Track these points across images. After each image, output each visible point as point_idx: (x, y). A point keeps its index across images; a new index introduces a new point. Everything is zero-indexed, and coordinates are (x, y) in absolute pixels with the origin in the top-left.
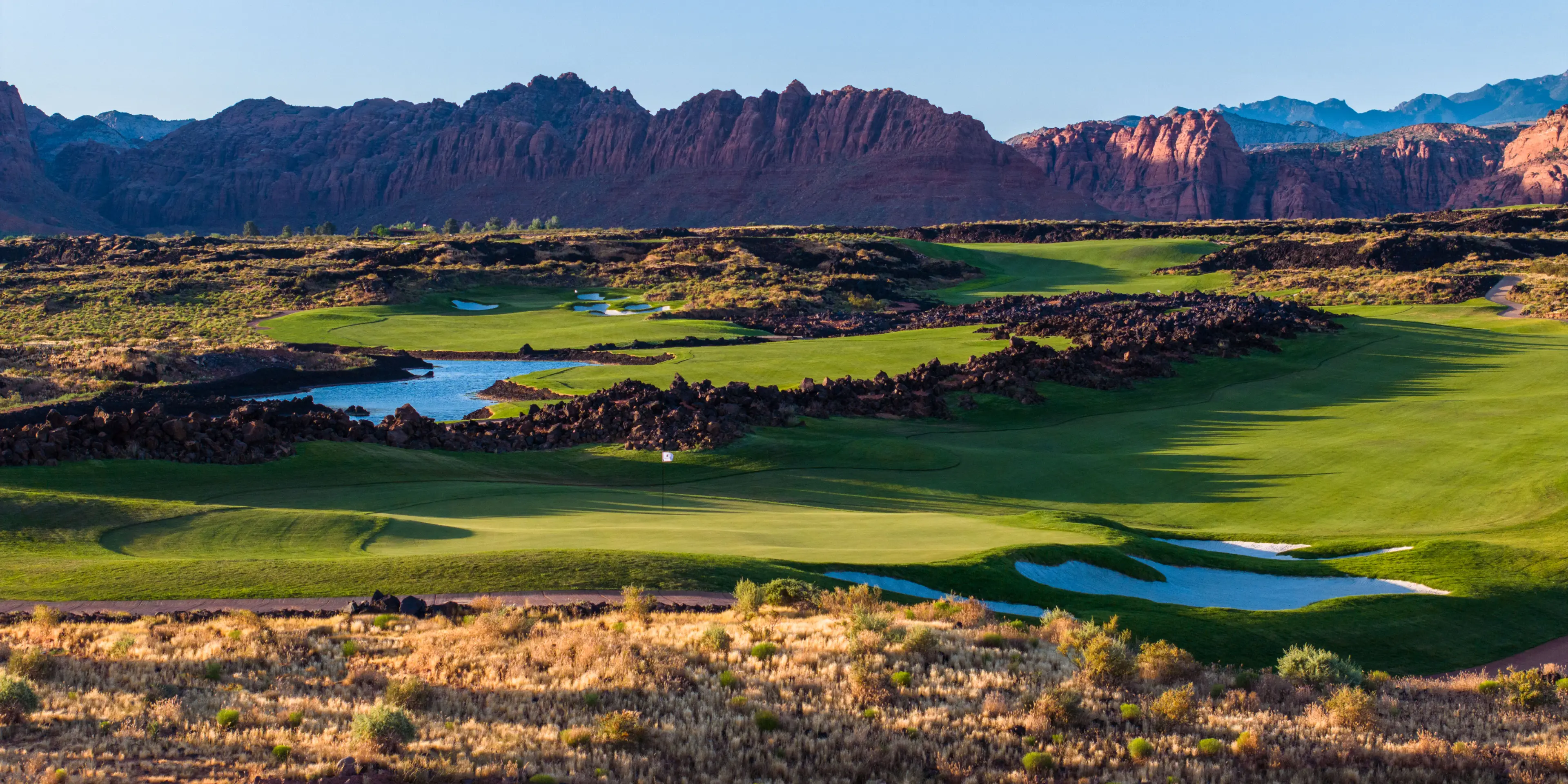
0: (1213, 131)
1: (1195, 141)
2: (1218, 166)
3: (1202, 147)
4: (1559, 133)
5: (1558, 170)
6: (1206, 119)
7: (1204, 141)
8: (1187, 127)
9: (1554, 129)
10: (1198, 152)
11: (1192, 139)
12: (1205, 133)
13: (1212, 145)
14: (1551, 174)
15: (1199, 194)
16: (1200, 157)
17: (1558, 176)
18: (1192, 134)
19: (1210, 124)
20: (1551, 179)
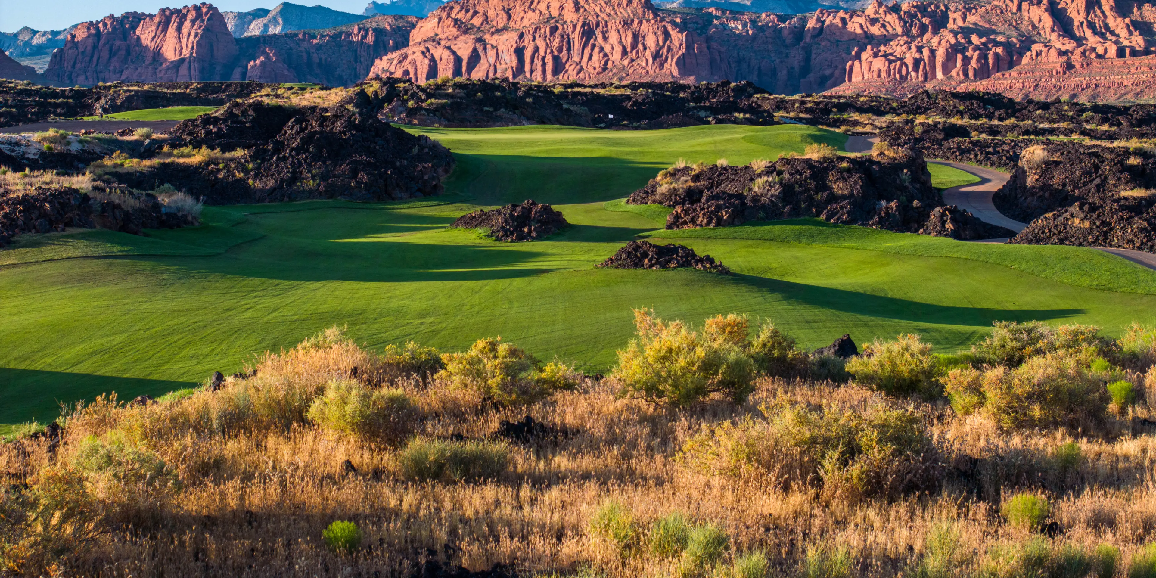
0: (208, 20)
1: (195, 27)
2: (212, 46)
3: (199, 31)
4: (439, 23)
5: (428, 49)
6: (204, 10)
7: (201, 26)
8: (190, 17)
9: (436, 20)
10: (196, 35)
11: (193, 25)
12: (203, 21)
13: (206, 30)
14: (423, 53)
15: (192, 66)
16: (197, 38)
17: (427, 54)
18: (193, 22)
19: (206, 14)
20: (422, 57)
